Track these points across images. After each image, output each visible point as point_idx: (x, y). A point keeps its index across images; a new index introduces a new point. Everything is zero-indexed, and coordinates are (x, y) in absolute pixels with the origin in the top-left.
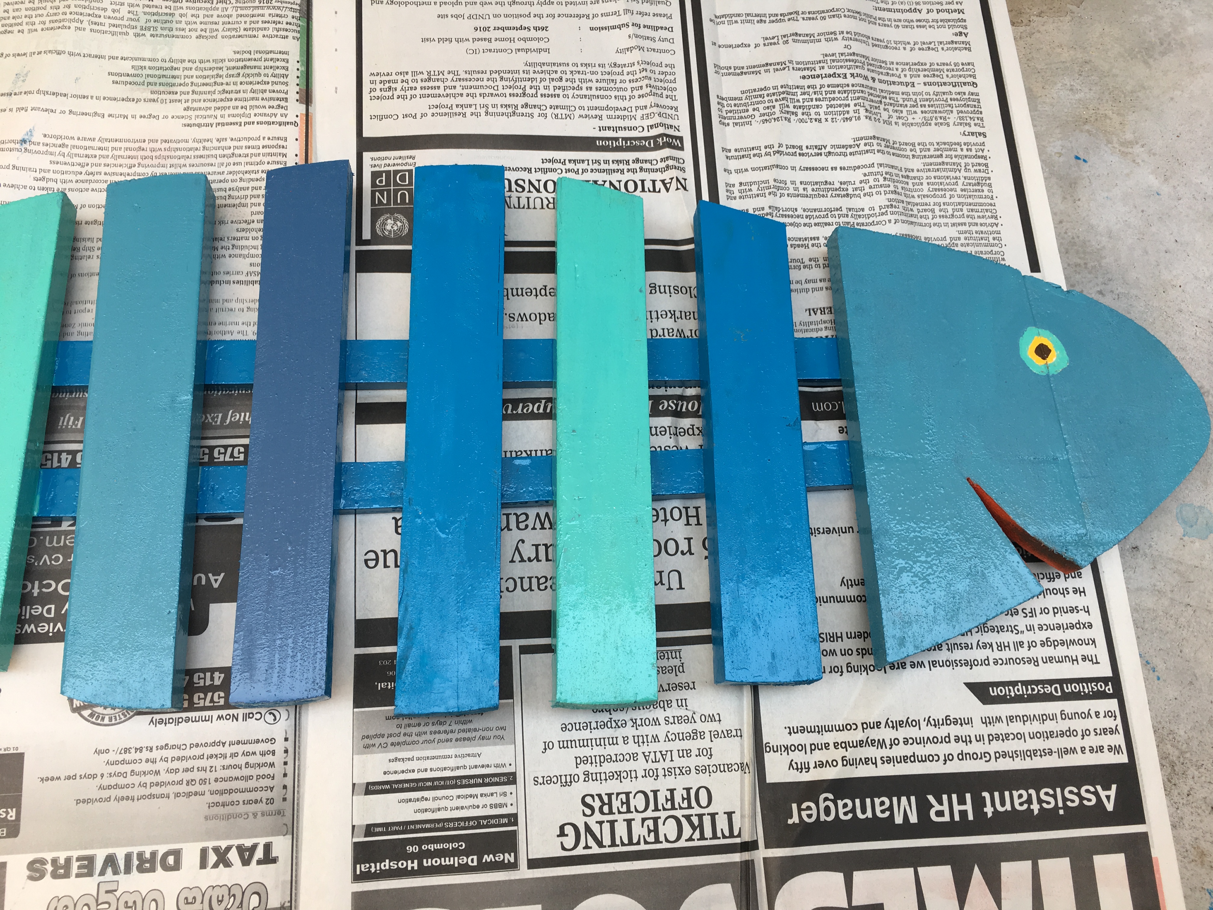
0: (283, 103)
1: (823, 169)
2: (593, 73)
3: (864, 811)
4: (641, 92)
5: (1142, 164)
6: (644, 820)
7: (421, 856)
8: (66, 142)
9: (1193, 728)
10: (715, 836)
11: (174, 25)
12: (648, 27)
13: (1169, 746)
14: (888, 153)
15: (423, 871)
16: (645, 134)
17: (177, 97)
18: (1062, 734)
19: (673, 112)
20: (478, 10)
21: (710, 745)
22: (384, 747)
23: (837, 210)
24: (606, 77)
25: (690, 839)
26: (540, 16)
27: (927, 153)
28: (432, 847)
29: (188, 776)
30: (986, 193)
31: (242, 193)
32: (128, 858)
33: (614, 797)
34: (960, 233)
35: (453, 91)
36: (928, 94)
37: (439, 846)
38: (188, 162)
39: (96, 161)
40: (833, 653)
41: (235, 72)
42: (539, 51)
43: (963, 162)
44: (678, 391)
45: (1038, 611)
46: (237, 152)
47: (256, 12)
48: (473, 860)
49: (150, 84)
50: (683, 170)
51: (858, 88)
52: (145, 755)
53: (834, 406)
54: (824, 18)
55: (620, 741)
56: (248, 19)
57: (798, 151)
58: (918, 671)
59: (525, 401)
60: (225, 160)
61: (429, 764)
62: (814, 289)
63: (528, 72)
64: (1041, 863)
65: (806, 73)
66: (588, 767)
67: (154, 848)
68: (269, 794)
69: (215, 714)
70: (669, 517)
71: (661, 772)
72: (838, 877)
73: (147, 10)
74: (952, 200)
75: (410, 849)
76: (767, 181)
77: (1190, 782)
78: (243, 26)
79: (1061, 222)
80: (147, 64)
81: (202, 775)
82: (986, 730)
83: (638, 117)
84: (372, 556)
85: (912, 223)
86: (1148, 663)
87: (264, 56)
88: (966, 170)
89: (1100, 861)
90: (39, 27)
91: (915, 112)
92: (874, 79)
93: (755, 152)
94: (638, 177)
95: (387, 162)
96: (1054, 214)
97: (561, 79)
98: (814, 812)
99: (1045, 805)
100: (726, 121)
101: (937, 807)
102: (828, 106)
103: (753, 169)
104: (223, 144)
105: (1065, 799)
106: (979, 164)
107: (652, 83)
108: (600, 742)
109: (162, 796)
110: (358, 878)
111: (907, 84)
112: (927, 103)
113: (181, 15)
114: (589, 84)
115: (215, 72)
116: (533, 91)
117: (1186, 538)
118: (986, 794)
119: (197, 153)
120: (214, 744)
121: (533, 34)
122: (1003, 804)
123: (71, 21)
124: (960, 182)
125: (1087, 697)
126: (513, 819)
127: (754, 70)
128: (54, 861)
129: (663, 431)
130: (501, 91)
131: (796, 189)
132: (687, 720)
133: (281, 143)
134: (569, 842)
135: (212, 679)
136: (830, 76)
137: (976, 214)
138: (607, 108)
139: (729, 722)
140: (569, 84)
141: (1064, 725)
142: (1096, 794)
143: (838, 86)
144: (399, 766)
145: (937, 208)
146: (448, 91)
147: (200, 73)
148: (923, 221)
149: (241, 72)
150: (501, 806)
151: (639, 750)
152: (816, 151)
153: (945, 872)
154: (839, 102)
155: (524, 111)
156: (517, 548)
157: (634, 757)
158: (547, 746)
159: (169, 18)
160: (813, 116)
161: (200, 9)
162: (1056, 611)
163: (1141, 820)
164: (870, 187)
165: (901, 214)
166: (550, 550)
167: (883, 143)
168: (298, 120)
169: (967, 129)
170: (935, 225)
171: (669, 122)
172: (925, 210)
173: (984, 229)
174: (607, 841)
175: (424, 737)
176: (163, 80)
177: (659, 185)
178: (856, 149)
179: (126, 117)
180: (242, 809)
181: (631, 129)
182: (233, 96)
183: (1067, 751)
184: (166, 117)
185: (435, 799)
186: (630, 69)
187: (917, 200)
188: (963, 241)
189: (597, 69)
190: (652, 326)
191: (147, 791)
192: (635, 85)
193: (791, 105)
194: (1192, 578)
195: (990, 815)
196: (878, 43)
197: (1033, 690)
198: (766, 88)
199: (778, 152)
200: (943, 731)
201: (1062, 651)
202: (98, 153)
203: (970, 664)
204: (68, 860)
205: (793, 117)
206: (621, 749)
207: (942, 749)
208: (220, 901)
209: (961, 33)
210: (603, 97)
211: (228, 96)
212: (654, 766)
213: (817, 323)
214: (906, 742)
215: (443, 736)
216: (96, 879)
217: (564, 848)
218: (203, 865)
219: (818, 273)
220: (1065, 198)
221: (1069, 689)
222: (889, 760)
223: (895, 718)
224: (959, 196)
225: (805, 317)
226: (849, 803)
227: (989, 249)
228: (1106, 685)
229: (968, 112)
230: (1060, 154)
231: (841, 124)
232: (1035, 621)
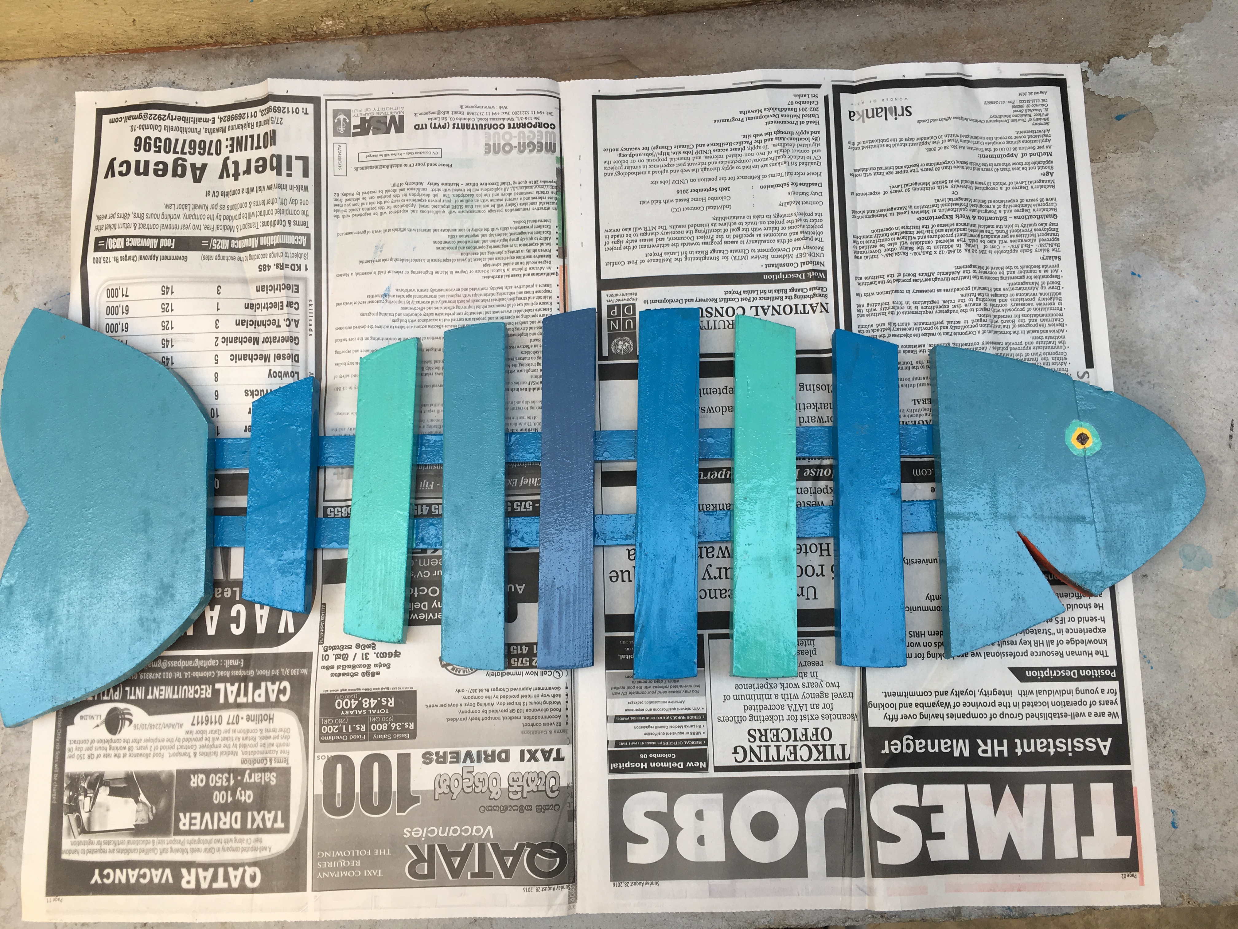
0: (548, 259)
1: (931, 291)
2: (762, 223)
3: (933, 747)
4: (796, 237)
5: (1186, 276)
6: (787, 746)
7: (649, 760)
8: (411, 293)
9: (1174, 702)
10: (833, 759)
11: (474, 203)
12: (804, 184)
13: (1154, 714)
14: (982, 278)
15: (650, 770)
16: (799, 269)
17: (478, 257)
18: (1076, 703)
19: (820, 251)
20: (679, 176)
21: (832, 702)
22: (625, 695)
23: (940, 323)
24: (772, 225)
25: (817, 759)
26: (724, 179)
27: (1012, 275)
28: (655, 756)
29: (510, 707)
30: (1057, 305)
31: (524, 326)
32: (479, 753)
33: (768, 731)
34: (1034, 338)
35: (662, 242)
36: (1017, 226)
37: (660, 756)
38: (488, 304)
39: (430, 305)
40: (918, 644)
41: (515, 237)
42: (723, 207)
43: (1040, 281)
44: (817, 462)
45: (1067, 620)
46: (519, 296)
47: (528, 190)
48: (680, 765)
49: (460, 248)
50: (826, 296)
51: (961, 227)
52: (485, 694)
53: (928, 472)
54: (938, 169)
55: (773, 697)
56: (522, 196)
57: (913, 278)
58: (976, 659)
59: (712, 470)
60: (512, 302)
61: (653, 706)
62: (918, 385)
63: (715, 225)
64: (1054, 787)
65: (922, 215)
66: (752, 712)
67: (493, 748)
68: (558, 720)
69: (524, 671)
70: (808, 550)
71: (799, 718)
72: (914, 788)
73: (455, 193)
74: (1030, 312)
75: (642, 756)
76: (888, 303)
77: (1167, 738)
78: (519, 202)
79: (1114, 327)
80: (458, 233)
81: (518, 707)
82: (1020, 699)
83: (794, 256)
84: (614, 574)
86: (1145, 656)
87: (534, 224)
88: (1042, 288)
89: (1095, 787)
90: (387, 211)
91: (1006, 242)
92: (974, 217)
93: (880, 279)
94: (793, 302)
95: (618, 298)
96: (1109, 321)
97: (739, 229)
98: (899, 747)
99: (1059, 749)
100: (860, 255)
101: (983, 747)
102: (937, 242)
103: (878, 293)
104: (510, 290)
105: (1073, 746)
106: (1053, 283)
107: (805, 229)
108: (760, 697)
109: (496, 718)
110: (611, 771)
111: (1001, 219)
112: (1015, 234)
113: (478, 195)
114: (759, 232)
115: (502, 238)
116: (719, 240)
117: (1185, 569)
118: (1018, 741)
119: (494, 297)
120: (524, 689)
121: (719, 194)
122: (1029, 747)
123: (408, 206)
124: (1037, 298)
125: (1096, 679)
126: (705, 742)
127: (881, 213)
128: (437, 754)
129: (806, 491)
130: (696, 241)
131: (909, 308)
132: (817, 685)
133: (548, 288)
134: (740, 757)
135: (521, 650)
136: (940, 217)
137: (1047, 323)
138: (772, 250)
139: (845, 687)
140: (744, 232)
141: (1077, 698)
142: (1096, 744)
143: (946, 225)
144: (634, 707)
145: (1017, 319)
146: (659, 242)
147: (492, 238)
148: (1006, 329)
149: (520, 236)
150: (697, 733)
151: (785, 703)
152: (926, 277)
153: (986, 789)
154: (945, 238)
155: (712, 255)
156: (707, 570)
157: (782, 707)
158: (726, 698)
159: (470, 198)
161: (490, 190)
162: (1080, 620)
163: (1128, 762)
164: (966, 305)
165: (988, 326)
166: (729, 571)
167: (978, 270)
168: (558, 271)
169: (1046, 254)
170: (1014, 332)
171: (817, 259)
172: (1008, 321)
173: (1052, 334)
174: (764, 758)
175: (649, 690)
176: (469, 245)
177: (808, 308)
178: (957, 275)
179: (446, 273)
180: (542, 728)
181: (788, 265)
182: (515, 255)
183: (1077, 715)
184: (472, 272)
185: (656, 727)
186: (789, 219)
187: (1002, 313)
188: (1035, 345)
189: (766, 219)
190: (800, 415)
191: (487, 715)
192: (792, 231)
193: (909, 242)
194: (1186, 599)
195: (1019, 754)
196: (981, 186)
197: (1057, 673)
198: (890, 229)
199: (897, 280)
200: (991, 699)
202: (431, 299)
203: (1013, 655)
204: (445, 753)
205: (910, 251)
206: (773, 701)
207: (989, 711)
208: (533, 781)
209: (1048, 173)
210: (769, 241)
211: (512, 255)
212: (796, 713)
213: (920, 410)
214: (965, 704)
215: (661, 690)
216: (461, 765)
217: (736, 761)
218: (522, 759)
219: (922, 373)
220: (1119, 307)
221: (1083, 673)
222: (952, 716)
223: (958, 689)
224: (1035, 309)
225: (911, 405)
226: (923, 742)
227: (1055, 350)
228: (1112, 671)
229: (1048, 240)
230: (1119, 271)
231: (946, 255)
232: (1064, 627)
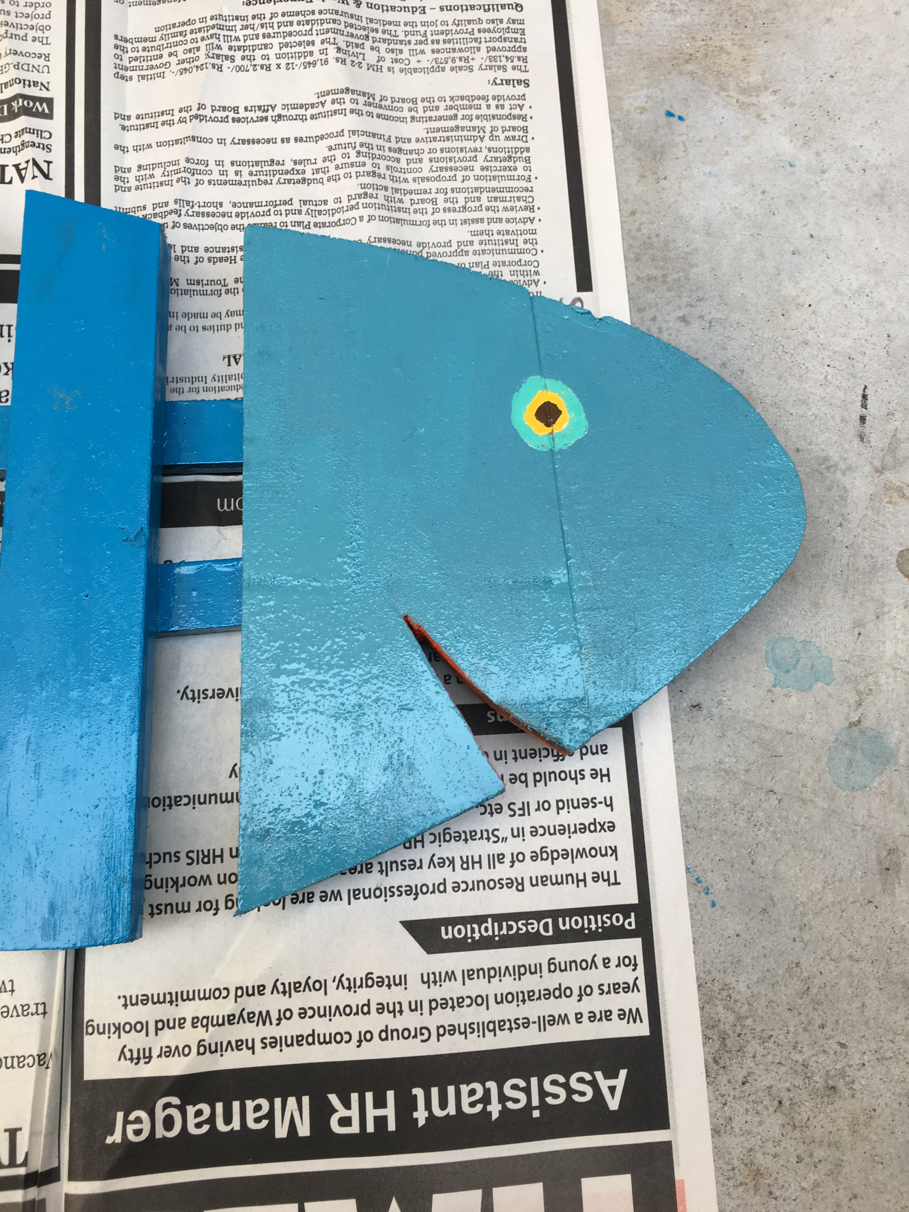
1: (268, 141)
3: (228, 1120)
5: (770, 119)
9: (761, 980)
13: (720, 1009)
14: (370, 114)
18: (548, 994)
19: (42, 62)
23: (285, 203)
27: (434, 114)
30: (520, 172)
34: (474, 234)
36: (445, 23)
40: (206, 880)
43: (488, 125)
45: (533, 806)
50: (48, 148)
51: (328, 16)
57: (231, 115)
58: (331, 906)
62: (237, 326)
64: (499, 1194)
74: (466, 184)
76: (176, 163)
77: (748, 1063)
79: (633, 213)
82: (425, 994)
85: (398, 221)
86: (698, 880)
88: (492, 138)
89: (591, 1187)
91: (423, 52)
92: (358, 3)
93: (166, 118)
96: (622, 201)
98: (146, 1126)
99: (510, 1105)
100: (128, 74)
101: (342, 1112)
102: (282, 46)
103: (160, 145)
105: (543, 1094)
106: (514, 129)
107: (12, 19)
111: (414, 10)
112: (441, 37)
117: (777, 690)
122: (443, 1105)
124: (481, 156)
125: (593, 936)
131: (223, 173)
137: (501, 205)
139: (27, 993)
141: (551, 981)
142: (594, 1084)
143: (298, 14)
145: (441, 197)
148: (419, 217)
152: (260, 114)
153: (346, 1209)
154: (298, 39)
160: (259, 61)
162: (561, 805)
163: (663, 1123)
164: (337, 167)
165: (381, 207)
167: (362, 100)
169: (501, 75)
170: (435, 222)
171: (33, 76)
172: (423, 201)
173: (511, 227)
178: (320, 109)
183: (552, 1021)
187: (411, 186)
188: (477, 246)
194: (781, 750)
195: (421, 1122)
197: (510, 928)
198: (190, 22)
199: (196, 117)
200: (362, 996)
201: (563, 867)
203: (413, 891)
205: (227, 64)
207: (357, 1024)
213: (238, 377)
214: (303, 1014)
220: (643, 176)
221: (565, 925)
222: (274, 1042)
223: (288, 978)
224: (478, 178)
225: (222, 369)
226: (206, 1109)
227: (516, 257)
228: (627, 916)
229: (503, 49)
230: (643, 110)
231: (299, 73)
232: (526, 823)
